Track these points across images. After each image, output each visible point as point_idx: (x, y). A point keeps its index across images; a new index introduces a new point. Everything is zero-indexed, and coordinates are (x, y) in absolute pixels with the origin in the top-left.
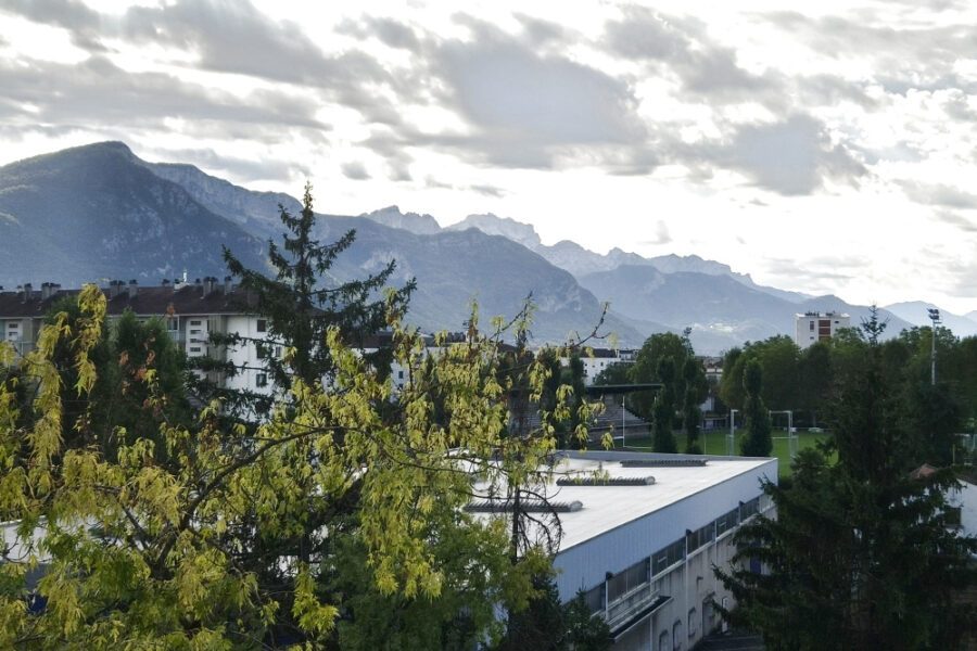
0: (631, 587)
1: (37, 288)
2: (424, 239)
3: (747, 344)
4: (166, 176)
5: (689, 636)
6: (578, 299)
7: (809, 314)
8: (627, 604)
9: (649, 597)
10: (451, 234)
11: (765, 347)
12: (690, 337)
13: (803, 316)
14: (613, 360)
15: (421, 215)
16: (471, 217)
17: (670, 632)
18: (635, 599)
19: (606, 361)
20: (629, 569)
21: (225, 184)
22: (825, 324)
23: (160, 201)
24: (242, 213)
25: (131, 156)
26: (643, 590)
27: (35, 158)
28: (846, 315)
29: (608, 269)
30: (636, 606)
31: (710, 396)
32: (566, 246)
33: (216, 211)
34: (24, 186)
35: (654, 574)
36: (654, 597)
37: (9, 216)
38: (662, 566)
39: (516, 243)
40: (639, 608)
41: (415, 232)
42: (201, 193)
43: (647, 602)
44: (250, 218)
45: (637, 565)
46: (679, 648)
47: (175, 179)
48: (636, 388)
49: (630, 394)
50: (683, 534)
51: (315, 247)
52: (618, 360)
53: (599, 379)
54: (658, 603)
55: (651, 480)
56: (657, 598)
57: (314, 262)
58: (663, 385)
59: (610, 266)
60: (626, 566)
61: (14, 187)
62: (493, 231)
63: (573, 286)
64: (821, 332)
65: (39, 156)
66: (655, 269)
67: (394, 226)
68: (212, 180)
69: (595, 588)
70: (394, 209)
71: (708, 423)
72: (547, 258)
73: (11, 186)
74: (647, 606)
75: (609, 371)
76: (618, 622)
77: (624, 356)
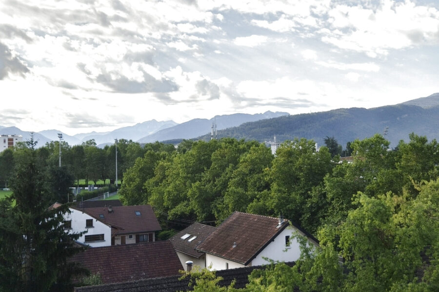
7: (3, 136)
22: (11, 140)
28: (21, 136)
64: (9, 144)
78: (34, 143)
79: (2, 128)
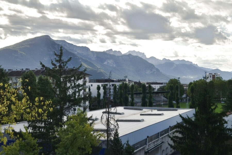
0: (154, 140)
1: (24, 70)
2: (118, 57)
3: (194, 81)
4: (58, 43)
5: (171, 151)
6: (155, 70)
7: (210, 74)
8: (153, 144)
9: (159, 142)
10: (125, 55)
11: (198, 82)
12: (179, 79)
13: (208, 74)
14: (162, 85)
15: (118, 51)
16: (130, 51)
17: (165, 150)
18: (155, 142)
19: (160, 85)
20: (154, 135)
21: (72, 45)
22: (214, 76)
23: (57, 49)
24: (76, 51)
25: (50, 38)
26: (158, 140)
27: (29, 39)
28: (219, 74)
29: (162, 63)
30: (155, 144)
31: (185, 93)
32: (153, 58)
33: (70, 51)
34: (26, 46)
35: (160, 137)
36: (160, 142)
37: (23, 53)
38: (163, 135)
39: (140, 58)
40: (156, 144)
41: (116, 55)
42: (66, 47)
43: (159, 143)
44: (78, 53)
45: (155, 134)
46: (168, 154)
47: (60, 44)
48: (167, 92)
49: (165, 93)
50: (169, 127)
51: (63, 61)
52: (163, 85)
53: (158, 90)
54: (161, 143)
55: (162, 114)
56: (161, 142)
57: (62, 65)
58: (170, 91)
59: (163, 62)
60: (152, 134)
61: (24, 46)
62: (135, 54)
63: (154, 67)
64: (213, 78)
65: (30, 39)
66: (174, 63)
67: (111, 54)
68: (69, 43)
69: (144, 140)
70: (111, 50)
71: (184, 100)
72: (148, 61)
73: (23, 46)
74: (158, 144)
75: (161, 88)
76: (151, 148)
77: (165, 84)
78: (207, 78)
79: (211, 70)
